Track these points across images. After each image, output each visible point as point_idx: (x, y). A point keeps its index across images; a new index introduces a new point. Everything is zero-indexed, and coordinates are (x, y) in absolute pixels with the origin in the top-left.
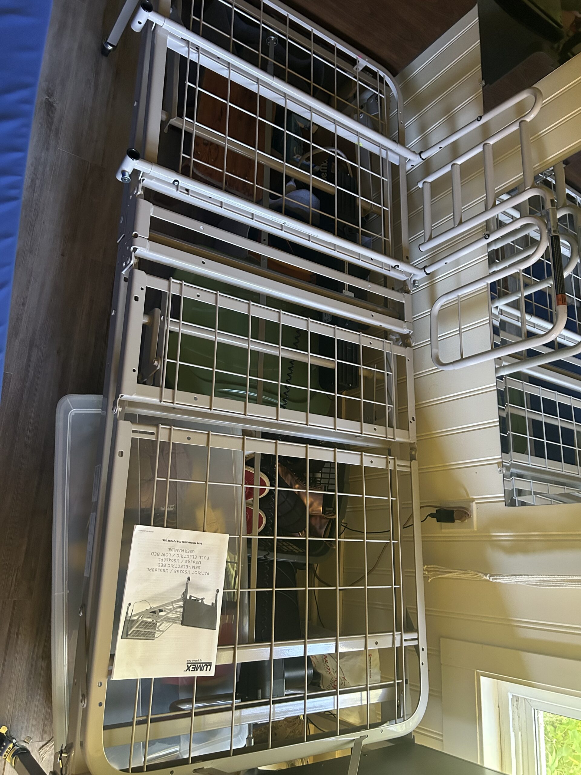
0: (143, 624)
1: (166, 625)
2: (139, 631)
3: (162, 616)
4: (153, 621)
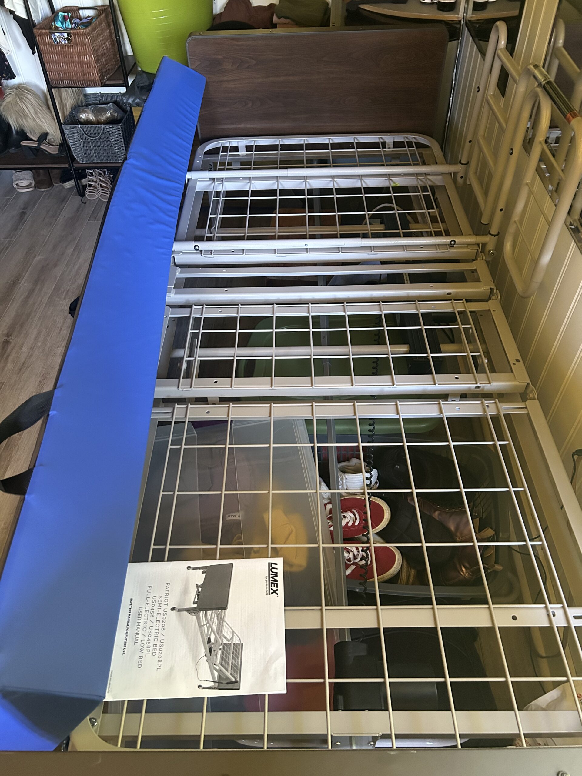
0: (224, 663)
3: (216, 637)
4: (220, 649)
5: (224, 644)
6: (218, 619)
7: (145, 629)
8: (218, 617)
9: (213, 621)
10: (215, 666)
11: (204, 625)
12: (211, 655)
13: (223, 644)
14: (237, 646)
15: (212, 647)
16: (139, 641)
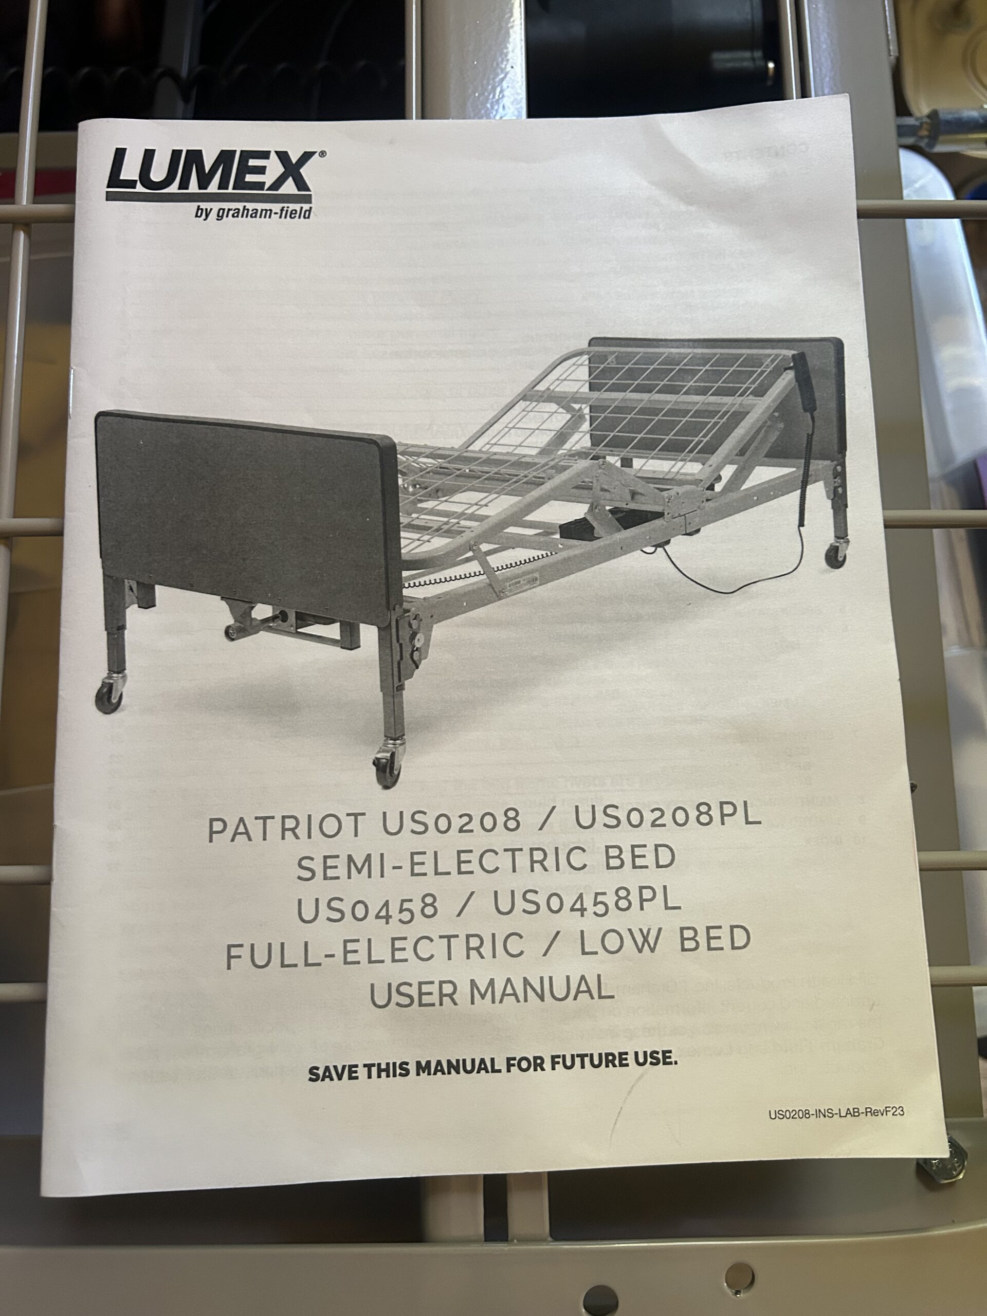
0: (702, 438)
1: (513, 438)
2: (719, 392)
3: (560, 495)
4: (626, 462)
5: (595, 441)
6: (453, 491)
7: (514, 946)
8: (437, 493)
9: (461, 515)
10: (718, 487)
11: (487, 570)
12: (660, 515)
13: (598, 450)
14: (608, 372)
15: (613, 512)
16: (590, 968)
